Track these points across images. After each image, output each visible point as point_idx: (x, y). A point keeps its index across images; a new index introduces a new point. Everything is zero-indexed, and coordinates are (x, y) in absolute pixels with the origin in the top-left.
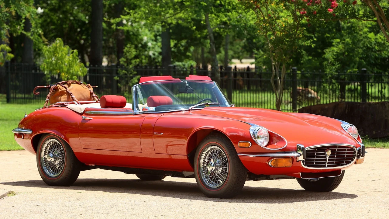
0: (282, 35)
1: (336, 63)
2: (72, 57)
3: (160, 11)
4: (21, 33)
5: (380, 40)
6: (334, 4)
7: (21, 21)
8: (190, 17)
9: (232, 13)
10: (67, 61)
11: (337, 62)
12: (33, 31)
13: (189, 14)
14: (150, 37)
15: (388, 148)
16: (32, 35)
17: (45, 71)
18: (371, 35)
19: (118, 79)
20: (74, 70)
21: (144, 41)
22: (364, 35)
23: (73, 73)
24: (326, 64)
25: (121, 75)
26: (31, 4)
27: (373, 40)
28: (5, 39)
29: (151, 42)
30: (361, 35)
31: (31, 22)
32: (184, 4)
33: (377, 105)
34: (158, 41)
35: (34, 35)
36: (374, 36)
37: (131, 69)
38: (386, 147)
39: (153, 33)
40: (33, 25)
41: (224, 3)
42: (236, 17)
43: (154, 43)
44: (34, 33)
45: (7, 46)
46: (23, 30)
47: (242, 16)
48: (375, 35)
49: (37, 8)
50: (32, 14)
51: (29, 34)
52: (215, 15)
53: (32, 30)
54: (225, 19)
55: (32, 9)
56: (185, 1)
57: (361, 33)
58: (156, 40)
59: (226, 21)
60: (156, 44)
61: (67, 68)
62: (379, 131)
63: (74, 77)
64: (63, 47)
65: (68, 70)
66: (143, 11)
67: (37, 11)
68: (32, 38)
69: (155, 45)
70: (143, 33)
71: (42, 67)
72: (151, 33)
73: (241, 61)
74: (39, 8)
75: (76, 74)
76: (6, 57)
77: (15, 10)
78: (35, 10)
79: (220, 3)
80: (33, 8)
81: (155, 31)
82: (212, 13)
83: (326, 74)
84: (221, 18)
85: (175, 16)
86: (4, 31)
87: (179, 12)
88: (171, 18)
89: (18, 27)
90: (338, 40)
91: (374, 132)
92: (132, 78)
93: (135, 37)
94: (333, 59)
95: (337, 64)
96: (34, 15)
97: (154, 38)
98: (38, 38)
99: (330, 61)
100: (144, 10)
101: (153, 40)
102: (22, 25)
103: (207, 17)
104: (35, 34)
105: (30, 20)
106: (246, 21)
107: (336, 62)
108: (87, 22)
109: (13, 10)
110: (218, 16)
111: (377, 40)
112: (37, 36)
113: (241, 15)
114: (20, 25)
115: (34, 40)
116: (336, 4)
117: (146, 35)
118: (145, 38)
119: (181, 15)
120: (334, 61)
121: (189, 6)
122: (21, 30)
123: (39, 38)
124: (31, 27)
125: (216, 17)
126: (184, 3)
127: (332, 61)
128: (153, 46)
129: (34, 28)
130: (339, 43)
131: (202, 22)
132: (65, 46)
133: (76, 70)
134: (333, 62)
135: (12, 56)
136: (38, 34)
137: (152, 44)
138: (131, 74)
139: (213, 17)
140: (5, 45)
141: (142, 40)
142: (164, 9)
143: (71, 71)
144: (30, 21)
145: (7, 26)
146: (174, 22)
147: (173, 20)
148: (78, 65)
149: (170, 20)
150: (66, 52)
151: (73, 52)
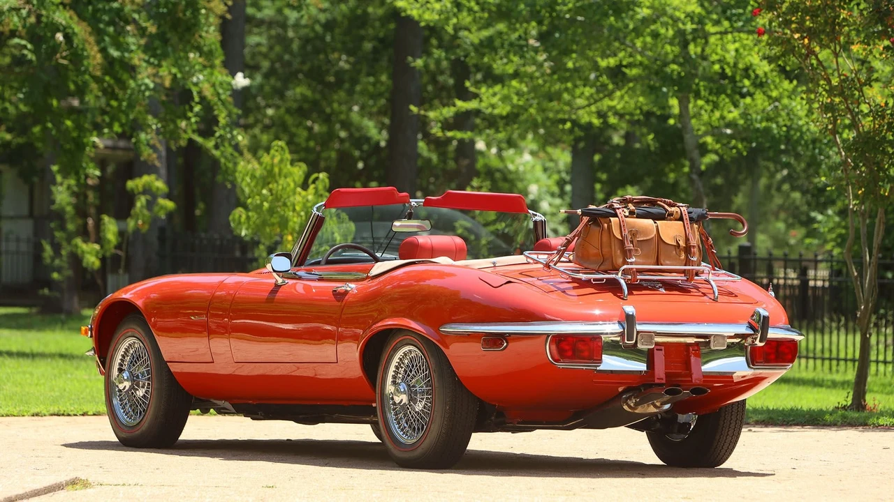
0: (877, 126)
2: (313, 191)
3: (559, 89)
4: (191, 141)
7: (191, 109)
8: (641, 108)
9: (753, 100)
10: (299, 202)
12: (221, 136)
13: (637, 101)
14: (548, 186)
16: (217, 147)
17: (241, 230)
21: (531, 197)
26: (218, 62)
28: (149, 155)
29: (549, 198)
31: (216, 113)
32: (624, 74)
34: (565, 196)
35: (224, 146)
39: (556, 177)
40: (222, 120)
41: (732, 72)
42: (764, 110)
43: (557, 201)
44: (223, 141)
45: (157, 179)
46: (194, 131)
47: (780, 107)
49: (233, 75)
50: (221, 91)
51: (210, 144)
52: (707, 102)
53: (217, 134)
54: (732, 114)
55: (220, 76)
56: (626, 67)
58: (562, 194)
59: (734, 118)
60: (562, 205)
64: (289, 166)
67: (233, 82)
68: (217, 153)
69: (558, 206)
70: (528, 176)
71: (234, 220)
72: (549, 177)
74: (240, 75)
76: (156, 209)
77: (170, 73)
78: (229, 79)
79: (720, 71)
80: (222, 74)
81: (559, 172)
82: (698, 95)
84: (722, 110)
85: (599, 104)
86: (147, 133)
88: (587, 109)
89: (183, 124)
96: (225, 94)
97: (556, 189)
98: (232, 155)
101: (553, 195)
102: (193, 120)
103: (684, 106)
104: (226, 144)
105: (215, 107)
106: (790, 119)
108: (383, 144)
109: (166, 73)
110: (716, 106)
112: (230, 150)
113: (777, 104)
114: (188, 119)
115: (223, 160)
117: (537, 181)
118: (534, 190)
119: (615, 101)
121: (635, 79)
122: (189, 131)
123: (236, 154)
124: (217, 126)
125: (709, 108)
126: (624, 70)
128: (554, 210)
129: (224, 128)
131: (672, 122)
132: (296, 163)
135: (170, 205)
136: (233, 143)
137: (550, 205)
139: (701, 108)
140: (153, 177)
142: (569, 85)
144: (214, 110)
145: (155, 121)
146: (596, 122)
147: (595, 115)
148: (335, 219)
149: (586, 116)
150: (296, 179)
151: (317, 179)
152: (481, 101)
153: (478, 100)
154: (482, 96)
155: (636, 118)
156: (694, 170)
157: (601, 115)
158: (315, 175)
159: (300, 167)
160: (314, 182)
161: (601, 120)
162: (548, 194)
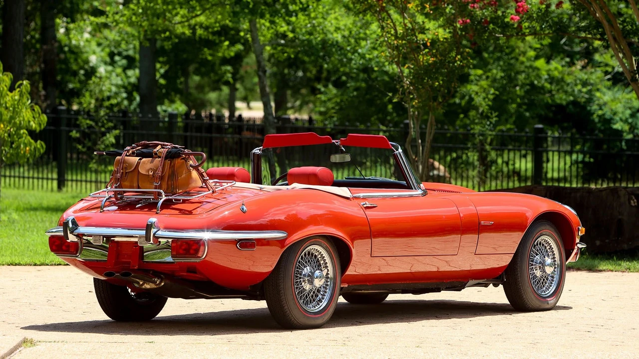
1: (492, 114)
2: (18, 93)
3: (164, 10)
5: (556, 74)
6: (522, 7)
8: (219, 23)
9: (298, 18)
10: (9, 101)
11: (495, 112)
13: (217, 18)
14: (102, 57)
15: (638, 272)
18: (541, 63)
19: (78, 135)
20: (21, 119)
21: (92, 64)
22: (528, 64)
23: (20, 123)
24: (473, 116)
25: (82, 128)
27: (544, 73)
29: (104, 66)
30: (522, 63)
33: (604, 193)
34: (115, 65)
36: (545, 65)
37: (103, 119)
38: (631, 270)
39: (107, 50)
42: (306, 25)
43: (110, 68)
47: (317, 24)
48: (548, 62)
54: (283, 28)
57: (522, 58)
58: (113, 63)
59: (285, 32)
60: (113, 71)
61: (10, 114)
62: (607, 241)
63: (22, 131)
65: (12, 118)
66: (133, 10)
69: (110, 72)
70: (87, 49)
72: (102, 50)
73: (248, 104)
75: (26, 126)
81: (109, 46)
82: (263, 16)
83: (473, 135)
84: (277, 26)
85: (190, 21)
87: (199, 13)
88: (182, 24)
90: (480, 72)
91: (598, 243)
92: (104, 134)
93: (73, 56)
94: (487, 107)
95: (494, 115)
97: (108, 59)
99: (481, 110)
100: (136, 8)
101: (106, 63)
103: (252, 23)
106: (324, 33)
107: (493, 112)
110: (273, 23)
111: (551, 73)
116: (525, 7)
117: (94, 53)
118: (93, 59)
119: (202, 19)
120: (490, 111)
127: (485, 111)
128: (108, 75)
130: (480, 76)
131: (242, 33)
132: (5, 73)
133: (26, 119)
134: (487, 112)
137: (105, 70)
138: (103, 126)
141: (87, 62)
142: (170, 7)
143: (17, 121)
146: (188, 32)
147: (187, 28)
148: (29, 110)
149: (180, 28)
150: (7, 84)
151: (21, 84)
152: (107, 16)
153: (105, 16)
154: (107, 13)
155: (216, 29)
156: (261, 69)
157: (193, 28)
158: (20, 82)
159: (7, 76)
160: (19, 87)
161: (191, 31)
162: (102, 63)
